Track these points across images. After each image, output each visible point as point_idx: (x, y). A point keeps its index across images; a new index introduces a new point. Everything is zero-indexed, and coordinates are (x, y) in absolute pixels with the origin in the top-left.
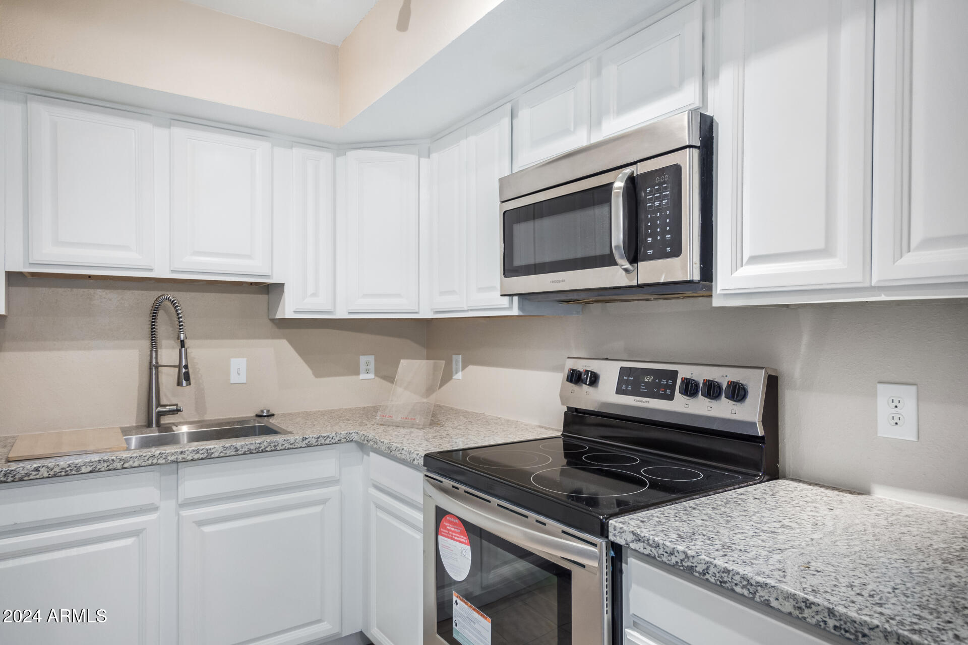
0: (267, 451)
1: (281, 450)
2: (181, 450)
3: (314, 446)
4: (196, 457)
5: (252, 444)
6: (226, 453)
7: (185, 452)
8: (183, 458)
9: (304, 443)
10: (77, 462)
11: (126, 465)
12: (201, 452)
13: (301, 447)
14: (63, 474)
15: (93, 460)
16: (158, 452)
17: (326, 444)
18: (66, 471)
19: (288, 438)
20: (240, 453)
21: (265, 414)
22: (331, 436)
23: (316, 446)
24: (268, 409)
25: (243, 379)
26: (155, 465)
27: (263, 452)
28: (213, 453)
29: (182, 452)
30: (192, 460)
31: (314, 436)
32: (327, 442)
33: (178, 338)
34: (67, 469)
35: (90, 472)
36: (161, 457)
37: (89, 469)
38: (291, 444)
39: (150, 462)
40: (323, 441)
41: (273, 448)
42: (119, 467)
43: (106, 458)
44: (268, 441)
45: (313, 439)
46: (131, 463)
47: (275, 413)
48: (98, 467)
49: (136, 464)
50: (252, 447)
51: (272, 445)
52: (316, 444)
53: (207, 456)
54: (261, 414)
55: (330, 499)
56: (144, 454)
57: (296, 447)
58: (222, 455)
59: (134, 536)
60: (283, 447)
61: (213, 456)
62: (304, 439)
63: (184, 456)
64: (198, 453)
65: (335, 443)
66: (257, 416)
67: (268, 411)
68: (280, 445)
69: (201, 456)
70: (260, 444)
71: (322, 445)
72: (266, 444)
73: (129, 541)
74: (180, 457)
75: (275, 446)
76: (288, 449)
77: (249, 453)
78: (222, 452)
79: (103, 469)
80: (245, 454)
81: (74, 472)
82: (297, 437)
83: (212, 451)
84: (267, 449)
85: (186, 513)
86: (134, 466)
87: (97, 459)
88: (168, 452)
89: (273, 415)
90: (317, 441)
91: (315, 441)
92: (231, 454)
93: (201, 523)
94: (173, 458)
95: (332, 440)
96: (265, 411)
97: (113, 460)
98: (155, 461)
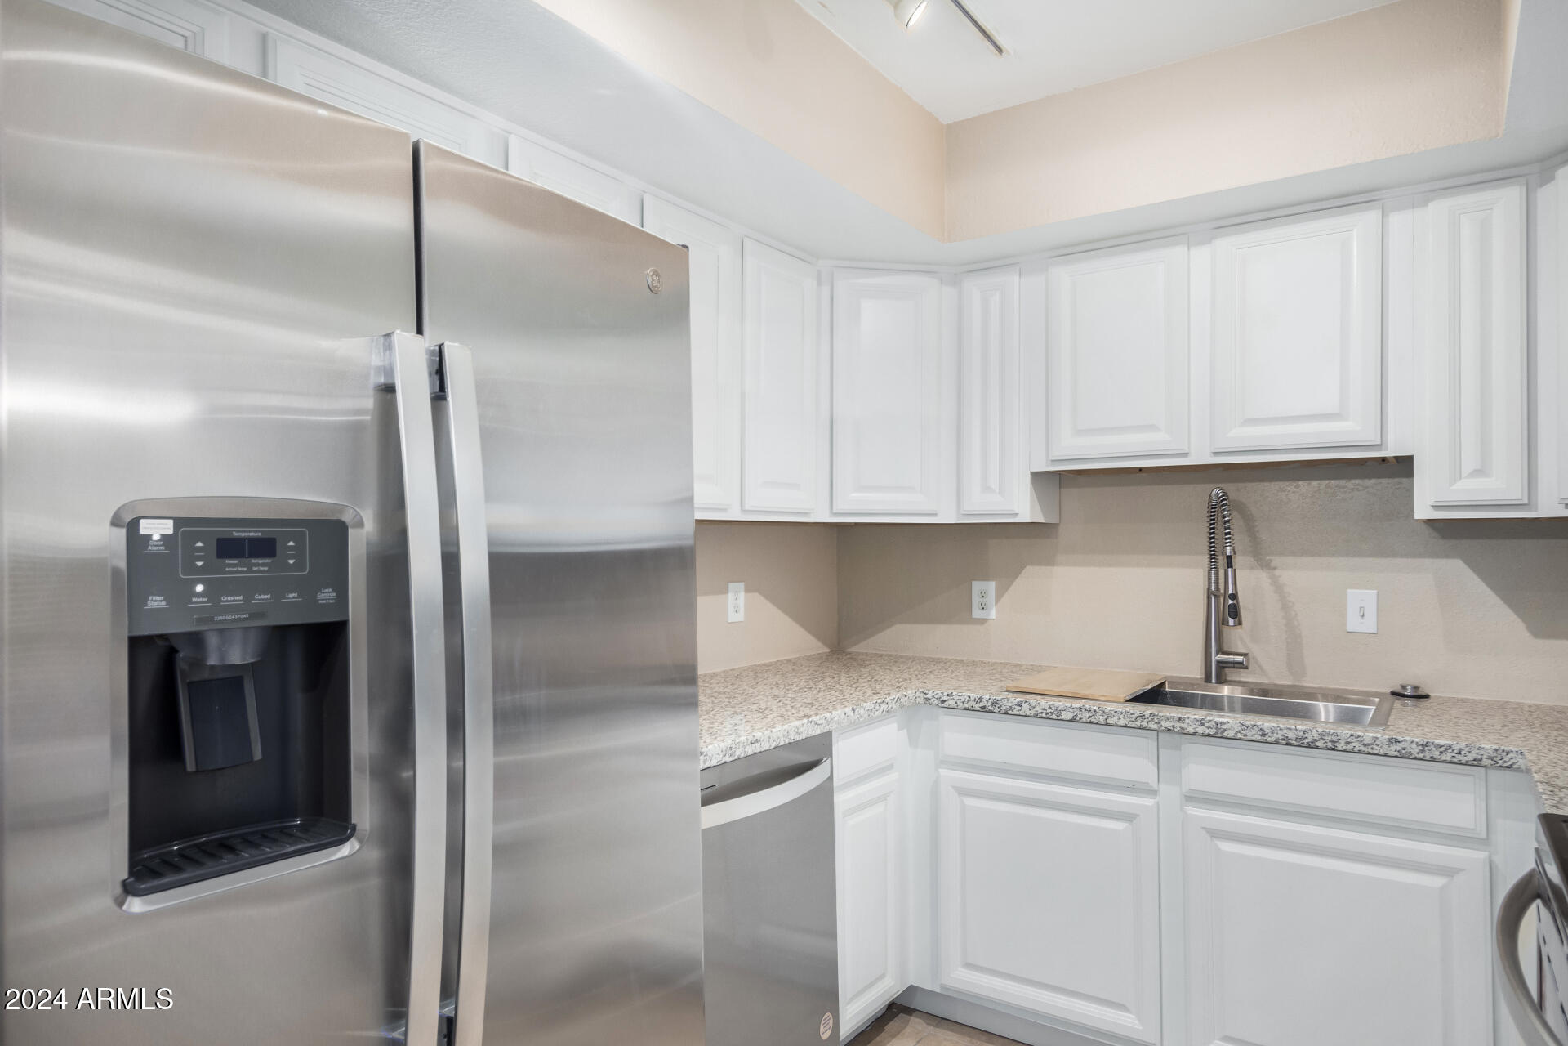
0: (1317, 747)
1: (1345, 751)
2: (1179, 715)
3: (1416, 759)
4: (1200, 730)
5: (1290, 729)
6: (1246, 735)
7: (1184, 719)
8: (1182, 728)
9: (1393, 747)
10: (1057, 704)
11: (1110, 721)
12: (1207, 725)
13: (1386, 755)
14: (1044, 715)
15: (1074, 706)
16: (1149, 712)
17: (1444, 762)
18: (1047, 714)
19: (1360, 733)
20: (1269, 739)
21: (1409, 692)
22: (1456, 748)
23: (1421, 759)
24: (1417, 684)
25: (1370, 625)
26: (1144, 729)
27: (1309, 746)
28: (1225, 730)
29: (1180, 719)
30: (1194, 734)
31: (1416, 740)
32: (1448, 756)
33: (1223, 552)
34: (1049, 711)
35: (1071, 720)
36: (1153, 720)
37: (1070, 716)
38: (1365, 745)
39: (1138, 723)
40: (1436, 754)
41: (1329, 745)
42: (1102, 722)
43: (1087, 706)
44: (1320, 730)
45: (1414, 746)
46: (1115, 719)
47: (1430, 694)
48: (1080, 716)
49: (1121, 722)
50: (1290, 735)
51: (1328, 738)
52: (1421, 755)
53: (1217, 733)
54: (1401, 691)
55: (1462, 870)
56: (1132, 712)
57: (1376, 752)
58: (1239, 736)
59: (1125, 820)
60: (1349, 747)
61: (1225, 734)
62: (1392, 742)
63: (1182, 725)
64: (1203, 724)
65: (1466, 764)
66: (1394, 694)
67: (1416, 688)
68: (1343, 743)
69: (1208, 731)
70: (1304, 732)
71: (1433, 760)
72: (1314, 734)
73: (1120, 826)
74: (1178, 725)
75: (1332, 741)
76: (1360, 752)
77: (1284, 742)
78: (1239, 732)
79: (1084, 720)
80: (1277, 742)
81: (1055, 717)
82: (1379, 735)
83: (1225, 727)
84: (1317, 744)
85: (1194, 811)
86: (1119, 724)
87: (1078, 705)
88: (1161, 714)
89: (1427, 697)
90: (1422, 751)
91: (1417, 750)
92: (1253, 738)
93: (1215, 834)
94: (1168, 725)
95: (1460, 757)
96: (1409, 687)
97: (1095, 711)
98: (1144, 724)
